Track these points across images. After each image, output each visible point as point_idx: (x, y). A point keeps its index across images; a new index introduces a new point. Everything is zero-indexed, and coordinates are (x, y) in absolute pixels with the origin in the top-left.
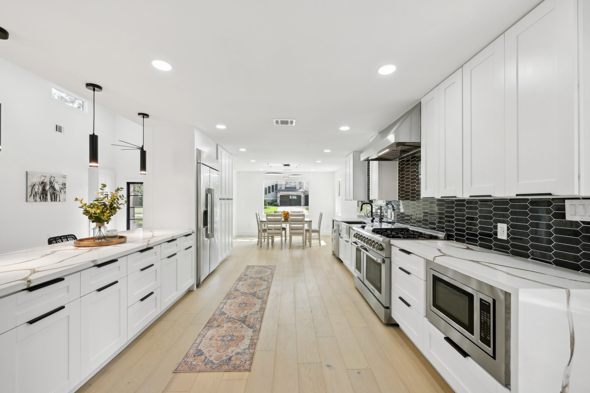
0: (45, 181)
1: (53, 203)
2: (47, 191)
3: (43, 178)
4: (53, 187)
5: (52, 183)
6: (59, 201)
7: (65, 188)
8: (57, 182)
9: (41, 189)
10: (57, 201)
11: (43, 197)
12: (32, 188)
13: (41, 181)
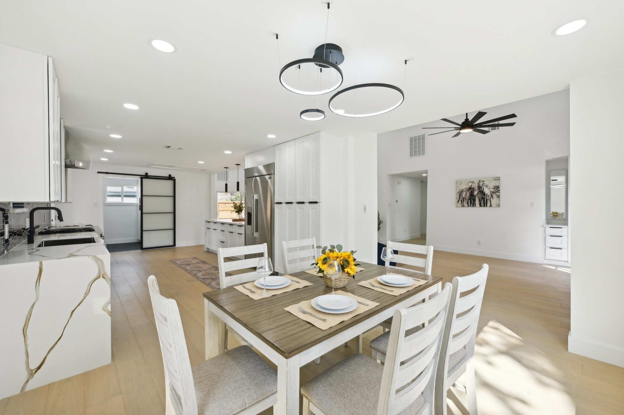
0: (473, 186)
1: (483, 208)
2: (475, 197)
3: (470, 184)
4: (482, 192)
5: (481, 188)
6: (491, 206)
7: (499, 192)
8: (487, 186)
9: (468, 195)
10: (487, 206)
11: (471, 202)
12: (460, 194)
13: (468, 187)
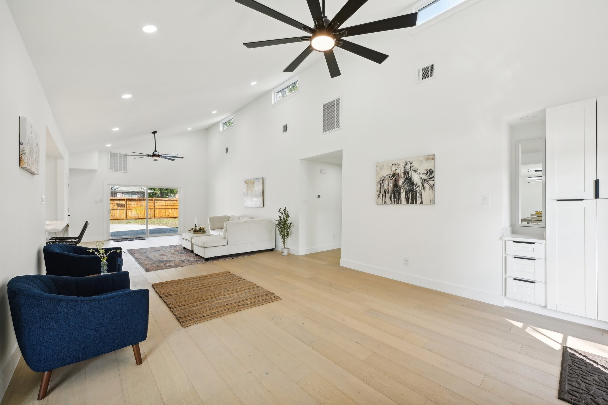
0: (397, 172)
1: (411, 206)
2: (400, 188)
3: (394, 168)
4: (409, 180)
5: (408, 173)
6: (421, 203)
7: (433, 179)
8: (416, 171)
9: (391, 185)
10: (416, 203)
11: (394, 196)
12: (381, 185)
13: (391, 172)
